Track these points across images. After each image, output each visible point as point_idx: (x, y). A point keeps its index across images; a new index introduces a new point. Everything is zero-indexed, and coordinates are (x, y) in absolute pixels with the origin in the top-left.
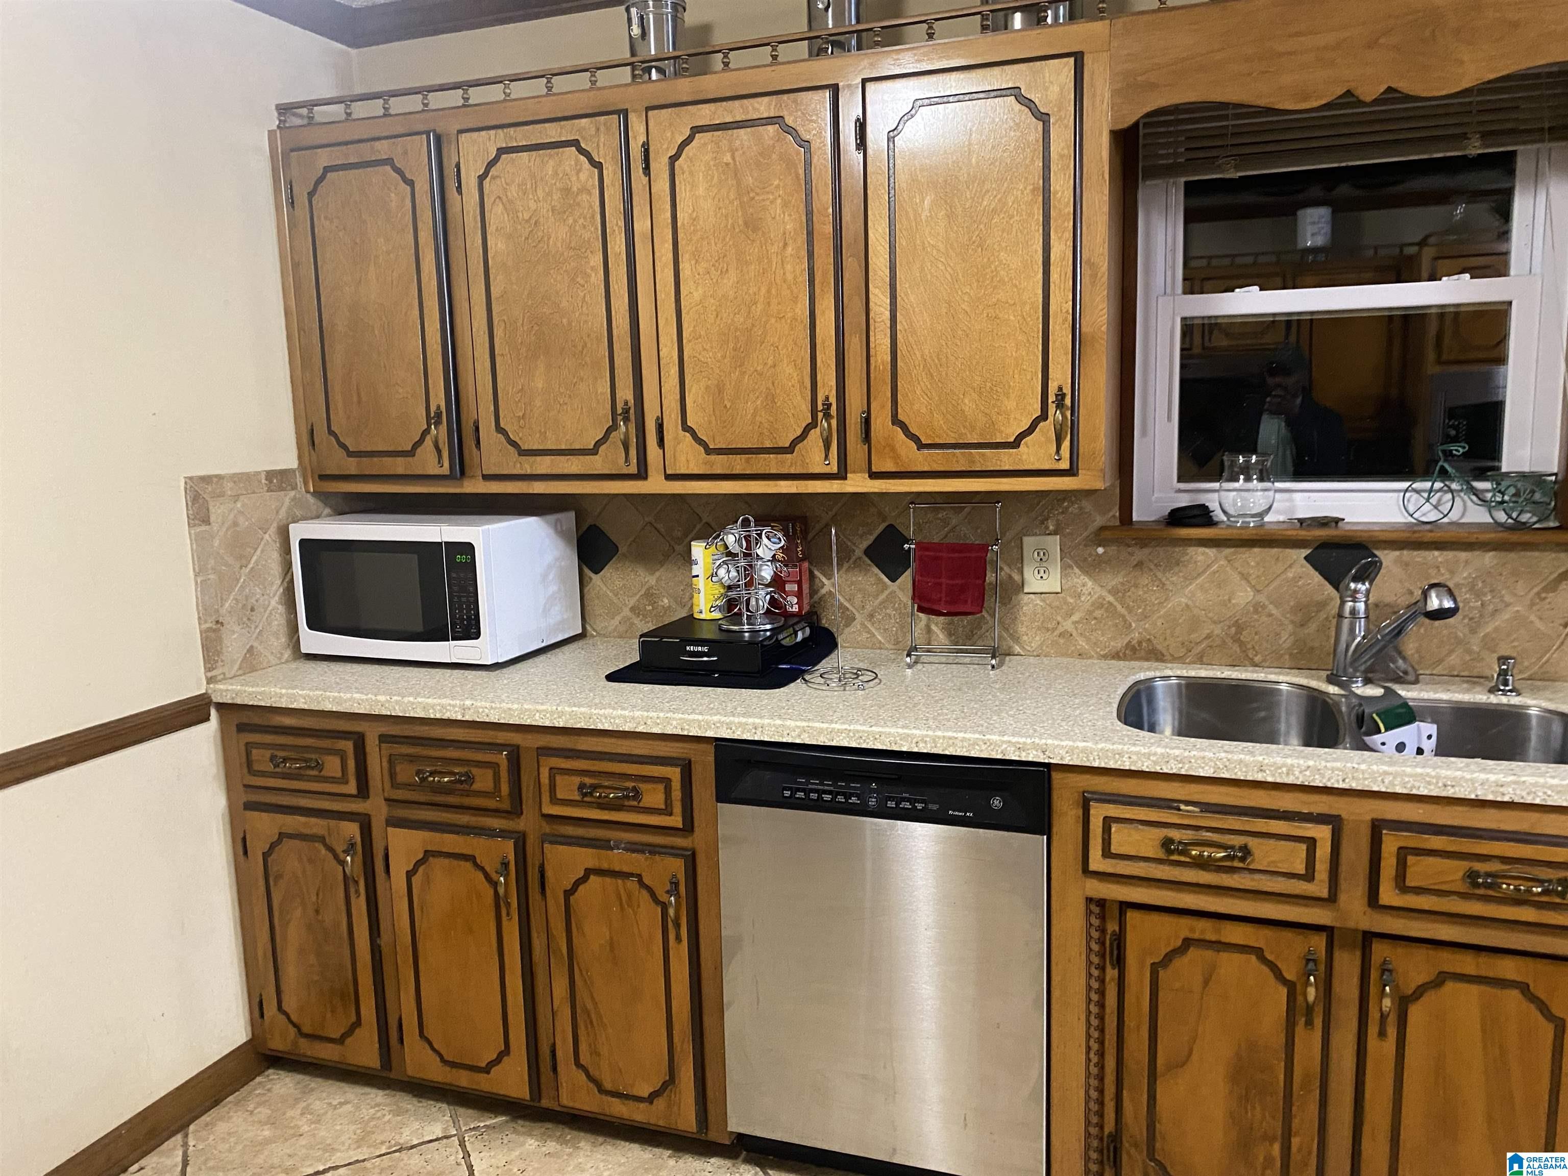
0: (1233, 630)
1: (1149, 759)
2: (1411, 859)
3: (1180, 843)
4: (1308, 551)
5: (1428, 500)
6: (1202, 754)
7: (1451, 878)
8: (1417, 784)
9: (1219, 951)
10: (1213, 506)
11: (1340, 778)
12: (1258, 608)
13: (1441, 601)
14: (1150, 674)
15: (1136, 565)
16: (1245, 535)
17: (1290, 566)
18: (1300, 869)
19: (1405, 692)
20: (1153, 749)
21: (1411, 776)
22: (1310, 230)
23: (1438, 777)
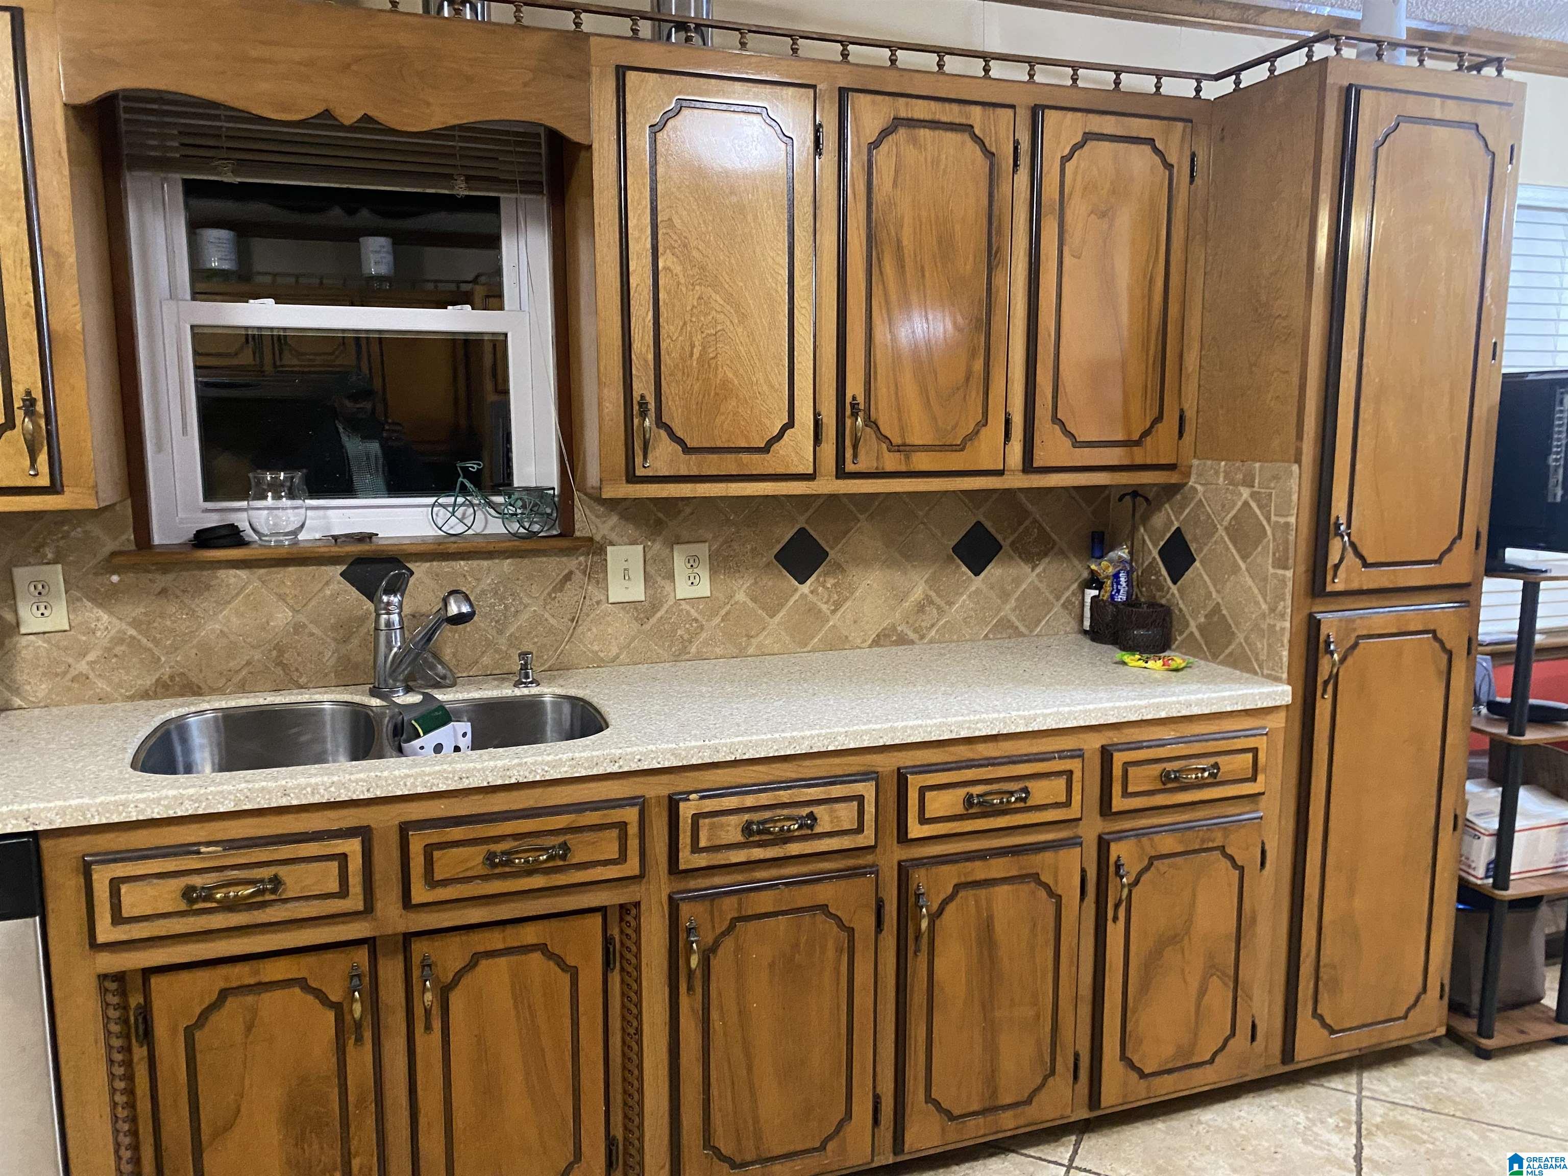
0: (274, 653)
1: (159, 804)
2: (437, 854)
3: (203, 888)
4: (344, 567)
5: (453, 514)
6: (219, 789)
7: (473, 864)
8: (435, 781)
9: (260, 994)
10: (244, 525)
11: (365, 789)
12: (298, 628)
13: (459, 607)
14: (182, 711)
15: (160, 593)
16: (282, 553)
17: (327, 583)
18: (334, 887)
19: (441, 696)
20: (164, 792)
21: (429, 775)
22: (373, 258)
23: (454, 772)
